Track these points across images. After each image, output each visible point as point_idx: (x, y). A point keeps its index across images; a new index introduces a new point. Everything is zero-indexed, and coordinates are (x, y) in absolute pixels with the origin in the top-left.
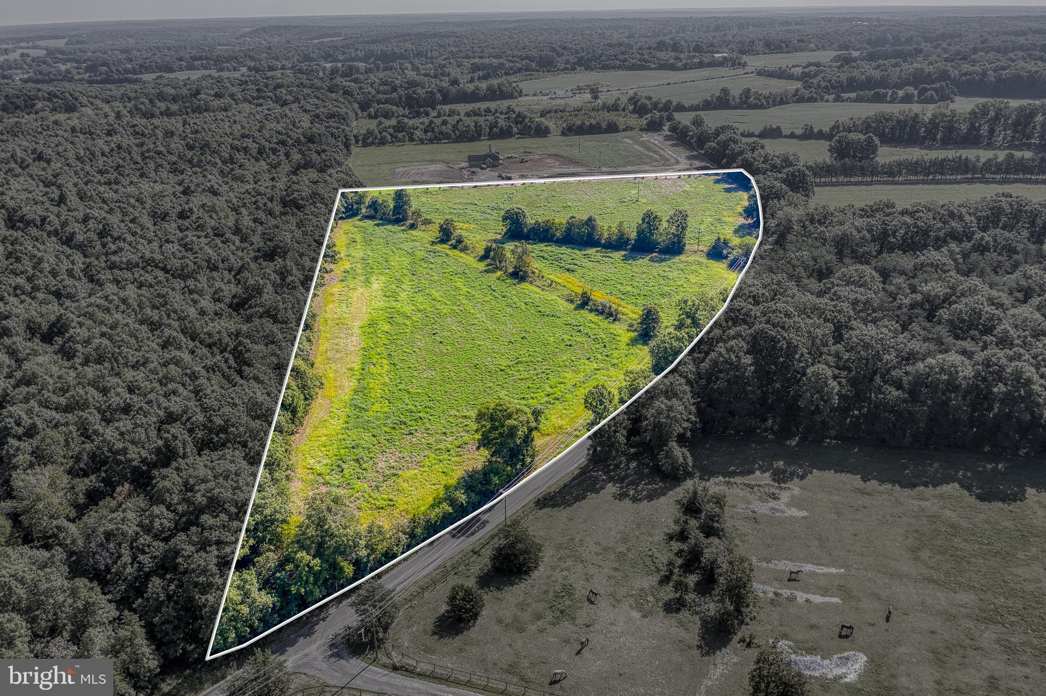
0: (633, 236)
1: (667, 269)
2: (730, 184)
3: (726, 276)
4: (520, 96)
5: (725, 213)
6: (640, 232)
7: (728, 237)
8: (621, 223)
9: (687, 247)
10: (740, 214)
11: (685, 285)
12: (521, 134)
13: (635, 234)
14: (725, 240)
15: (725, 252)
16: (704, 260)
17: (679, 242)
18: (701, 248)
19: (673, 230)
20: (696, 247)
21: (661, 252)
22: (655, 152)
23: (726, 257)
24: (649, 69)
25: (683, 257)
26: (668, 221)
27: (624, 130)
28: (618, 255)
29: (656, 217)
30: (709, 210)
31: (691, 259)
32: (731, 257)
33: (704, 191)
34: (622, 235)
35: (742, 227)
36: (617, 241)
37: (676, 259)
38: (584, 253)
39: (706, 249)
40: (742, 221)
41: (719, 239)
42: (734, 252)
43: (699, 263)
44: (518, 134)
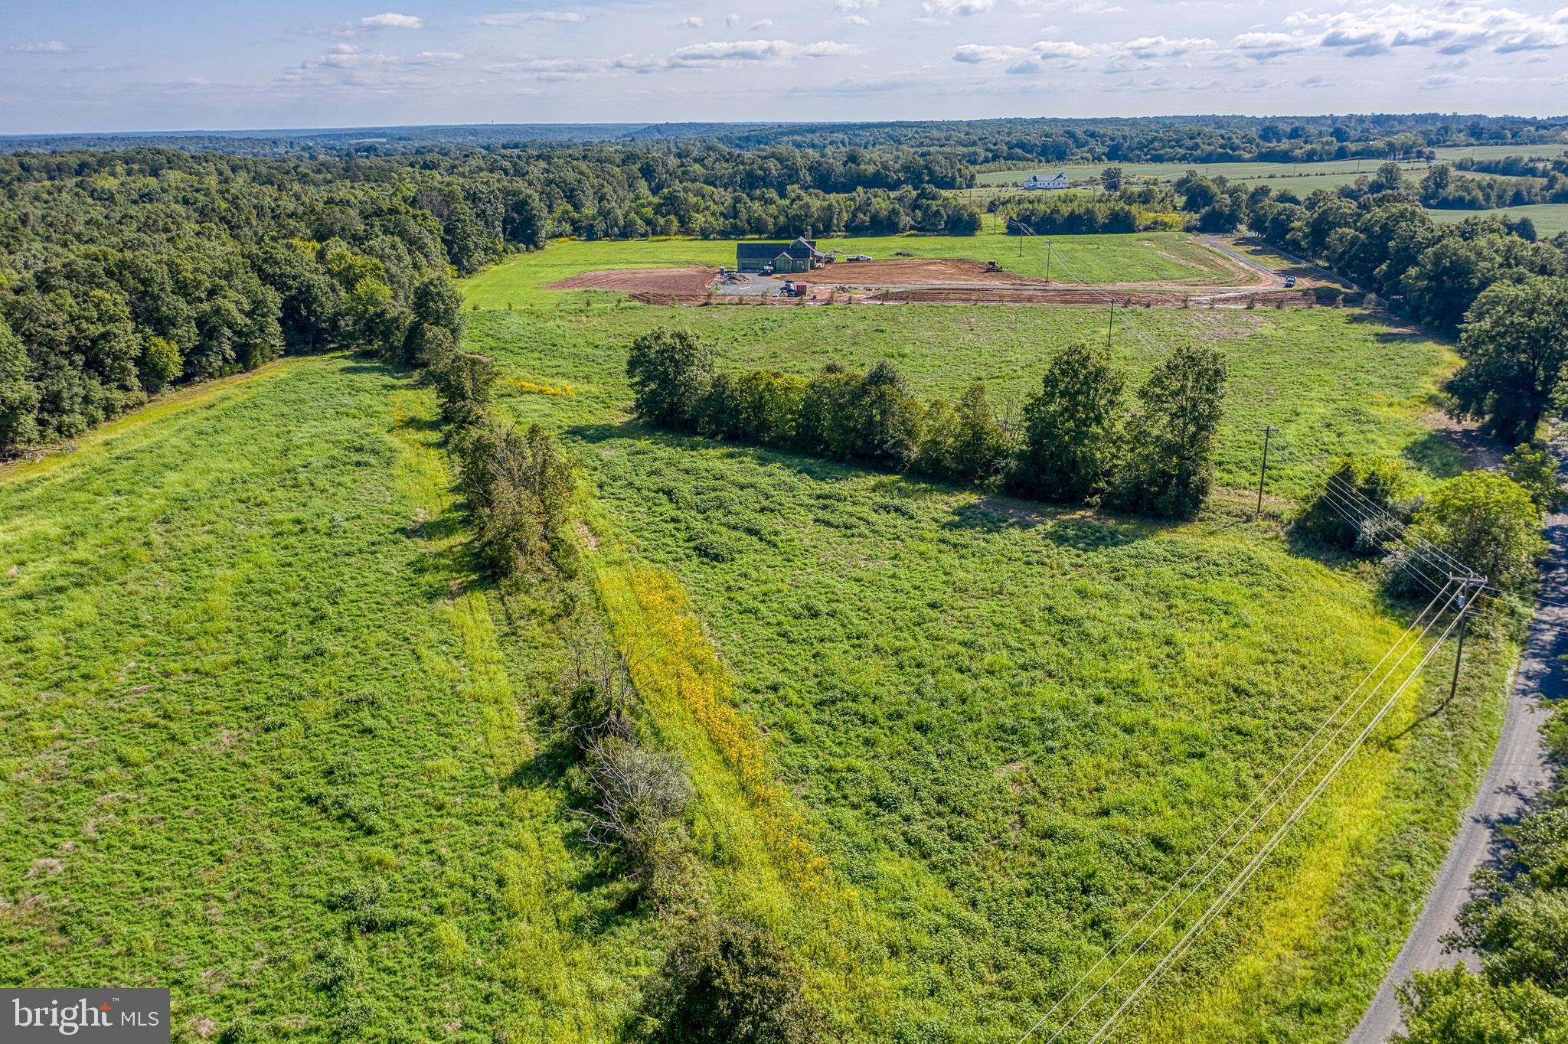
0: (1016, 440)
1: (1103, 585)
2: (1392, 324)
3: (1368, 646)
4: (969, 186)
5: (1379, 396)
6: (1041, 431)
7: (1385, 470)
8: (977, 392)
9: (1215, 496)
10: (1432, 400)
11: (1150, 685)
12: (919, 230)
13: (1021, 436)
14: (1372, 479)
15: (1369, 528)
16: (1273, 555)
17: (1184, 478)
18: (1271, 504)
19: (1160, 427)
20: (1249, 500)
21: (1108, 507)
22: (1201, 261)
23: (1373, 553)
24: (1239, 159)
25: (1187, 537)
26: (1143, 394)
27: (1146, 229)
28: (940, 505)
29: (1099, 374)
30: (1322, 382)
31: (1219, 546)
32: (1398, 555)
33: (1312, 338)
34: (975, 438)
35: (1441, 439)
36: (958, 458)
37: (1158, 542)
38: (826, 487)
39: (1290, 510)
40: (1438, 420)
41: (1346, 475)
42: (1413, 534)
43: (1250, 569)
44: (912, 228)
